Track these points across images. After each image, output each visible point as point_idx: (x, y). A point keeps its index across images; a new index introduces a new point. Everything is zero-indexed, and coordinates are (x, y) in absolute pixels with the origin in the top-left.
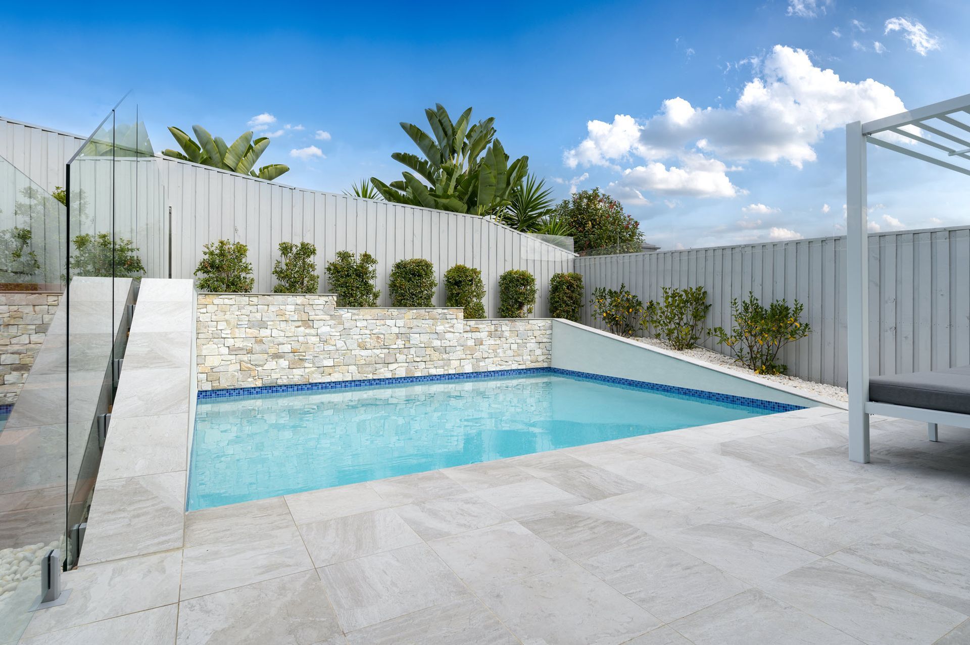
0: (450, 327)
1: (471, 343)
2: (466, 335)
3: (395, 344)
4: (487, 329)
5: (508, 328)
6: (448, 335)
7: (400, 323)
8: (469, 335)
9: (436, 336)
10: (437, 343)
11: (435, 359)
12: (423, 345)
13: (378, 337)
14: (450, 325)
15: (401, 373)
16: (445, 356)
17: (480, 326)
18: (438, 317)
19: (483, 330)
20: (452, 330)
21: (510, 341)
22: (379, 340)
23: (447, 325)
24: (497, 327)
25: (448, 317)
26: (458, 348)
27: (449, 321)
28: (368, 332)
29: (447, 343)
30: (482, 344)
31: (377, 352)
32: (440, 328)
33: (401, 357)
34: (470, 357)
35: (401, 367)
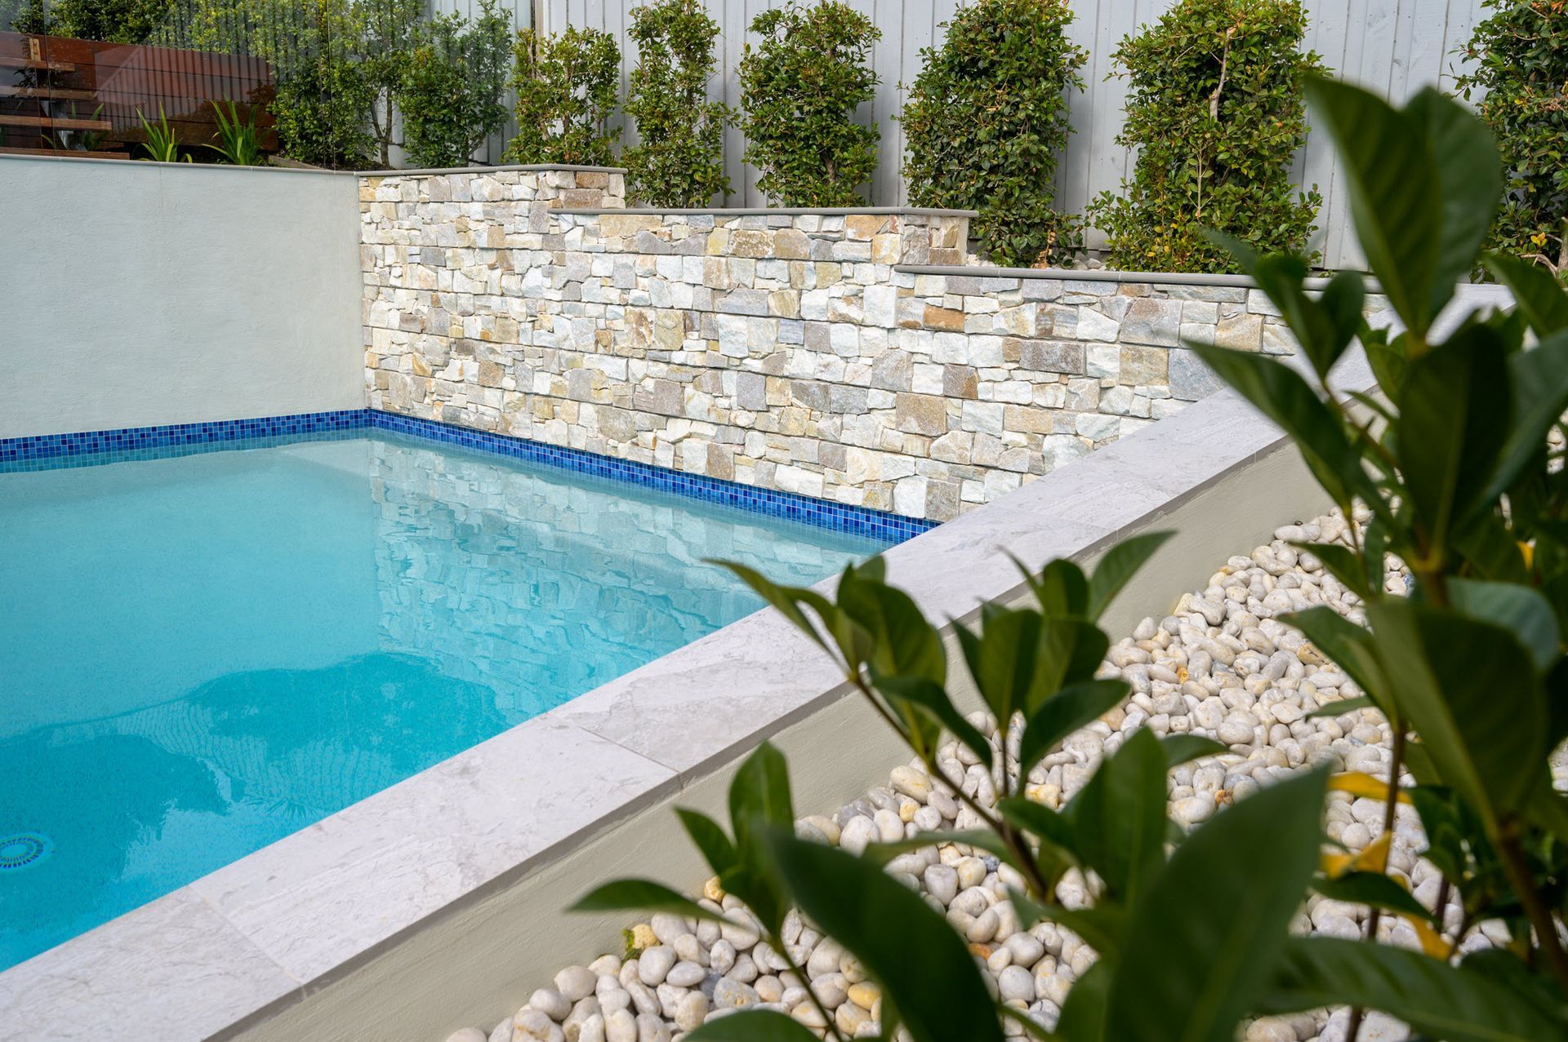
0: (847, 299)
1: (927, 381)
2: (905, 341)
3: (682, 349)
4: (999, 323)
5: (1108, 328)
6: (842, 335)
7: (694, 268)
8: (925, 343)
9: (795, 333)
10: (803, 363)
11: (793, 427)
12: (757, 365)
13: (641, 319)
14: (851, 289)
15: (696, 462)
16: (826, 424)
17: (973, 304)
18: (804, 250)
19: (982, 324)
20: (854, 312)
21: (1118, 399)
22: (642, 330)
23: (838, 290)
24: (1051, 315)
25: (839, 250)
26: (876, 398)
27: (847, 269)
28: (614, 295)
29: (838, 371)
30: (970, 394)
31: (639, 368)
32: (814, 302)
33: (697, 401)
34: (916, 446)
35: (701, 436)
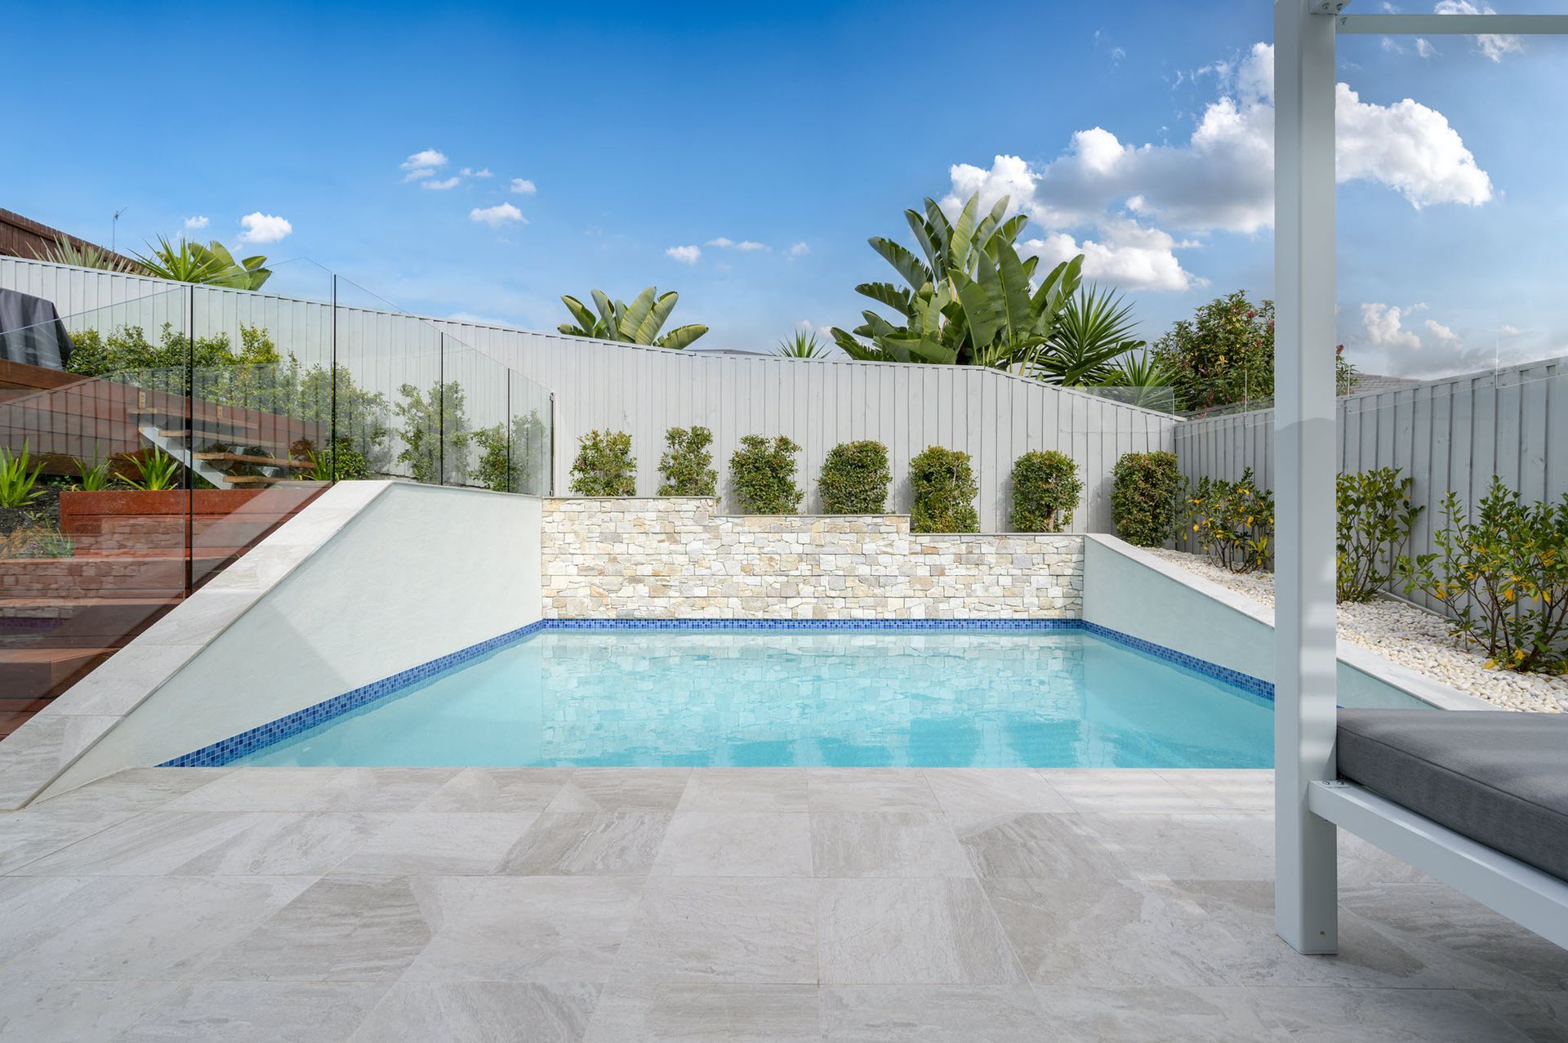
0: (886, 546)
1: (923, 572)
2: (914, 559)
3: (797, 569)
4: (952, 550)
5: (992, 550)
6: (882, 559)
7: (805, 538)
8: (921, 558)
9: (862, 559)
10: (864, 570)
11: (861, 594)
12: (841, 573)
13: (771, 559)
14: (886, 542)
15: (806, 613)
16: (878, 591)
17: (940, 545)
18: (865, 529)
19: (946, 551)
20: (889, 550)
21: (996, 570)
22: (772, 563)
23: (881, 543)
24: (971, 547)
25: (883, 529)
26: (901, 579)
27: (885, 535)
28: (756, 550)
29: (882, 571)
30: (942, 574)
31: (770, 579)
32: (870, 547)
33: (806, 590)
34: (921, 594)
35: (807, 603)
